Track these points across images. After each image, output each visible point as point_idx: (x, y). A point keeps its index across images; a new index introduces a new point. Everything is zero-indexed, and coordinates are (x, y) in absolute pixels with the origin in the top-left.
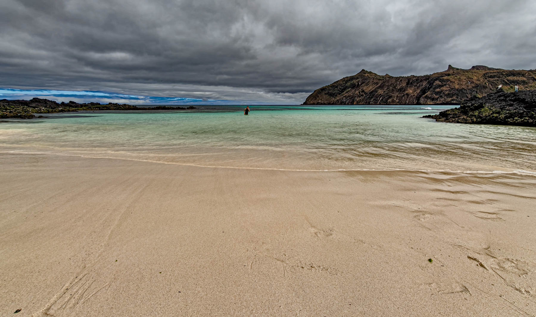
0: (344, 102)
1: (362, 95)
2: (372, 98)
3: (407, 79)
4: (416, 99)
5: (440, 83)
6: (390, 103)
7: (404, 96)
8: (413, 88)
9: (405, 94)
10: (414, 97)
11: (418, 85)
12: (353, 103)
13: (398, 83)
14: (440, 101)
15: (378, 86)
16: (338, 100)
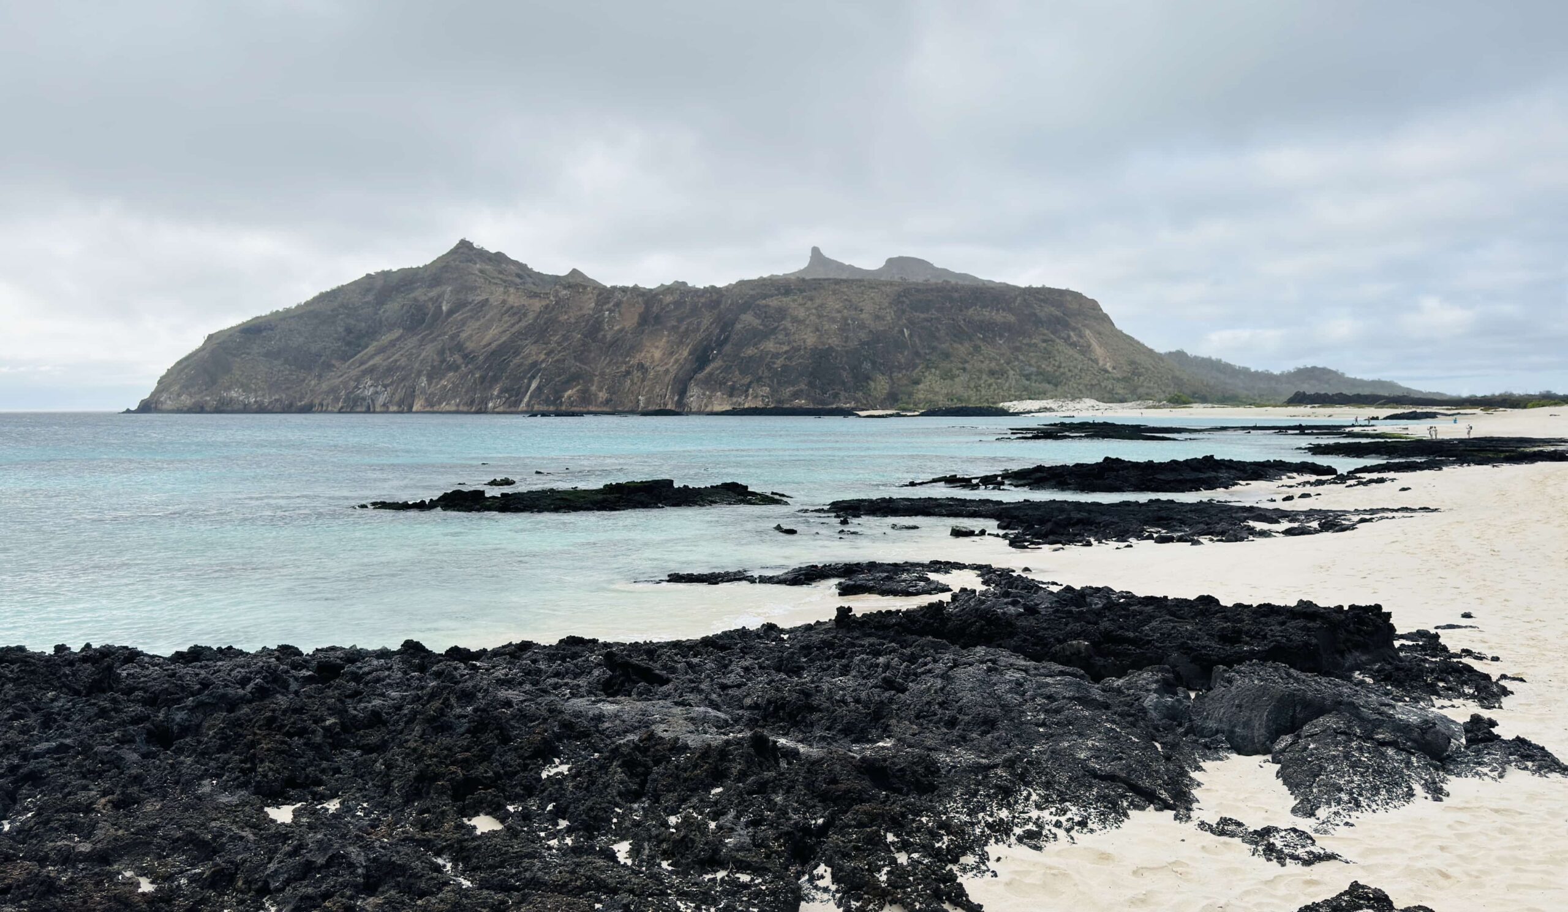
0: (364, 399)
1: (455, 368)
2: (495, 379)
3: (640, 299)
4: (672, 388)
5: (756, 322)
6: (571, 404)
7: (628, 373)
8: (664, 340)
9: (632, 366)
10: (667, 379)
11: (683, 328)
12: (410, 407)
13: (607, 313)
14: (756, 397)
15: (526, 327)
16: (333, 390)
